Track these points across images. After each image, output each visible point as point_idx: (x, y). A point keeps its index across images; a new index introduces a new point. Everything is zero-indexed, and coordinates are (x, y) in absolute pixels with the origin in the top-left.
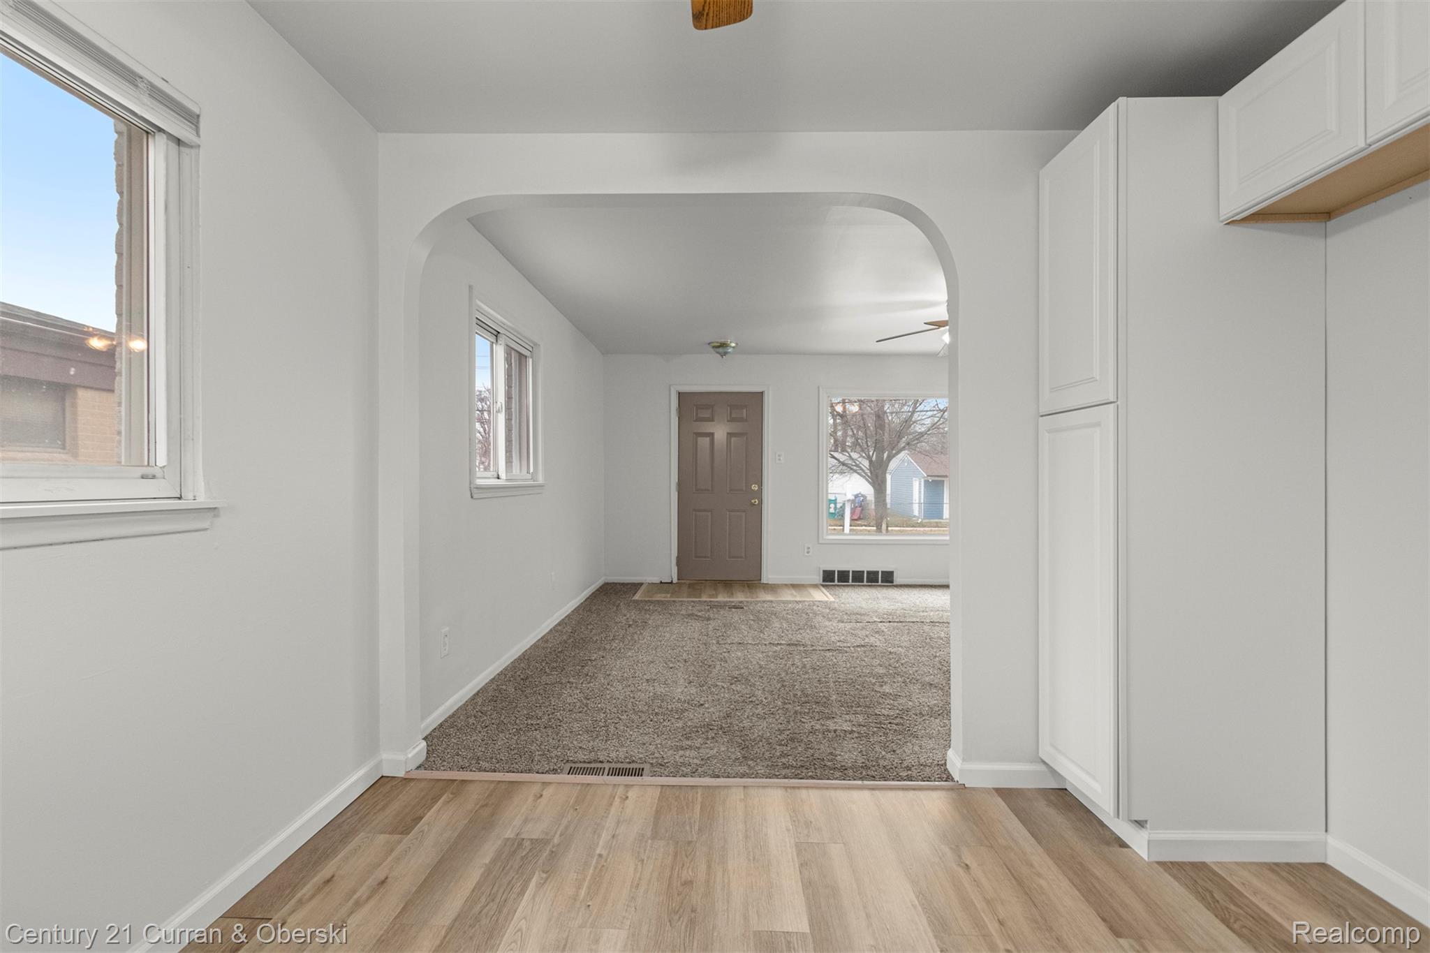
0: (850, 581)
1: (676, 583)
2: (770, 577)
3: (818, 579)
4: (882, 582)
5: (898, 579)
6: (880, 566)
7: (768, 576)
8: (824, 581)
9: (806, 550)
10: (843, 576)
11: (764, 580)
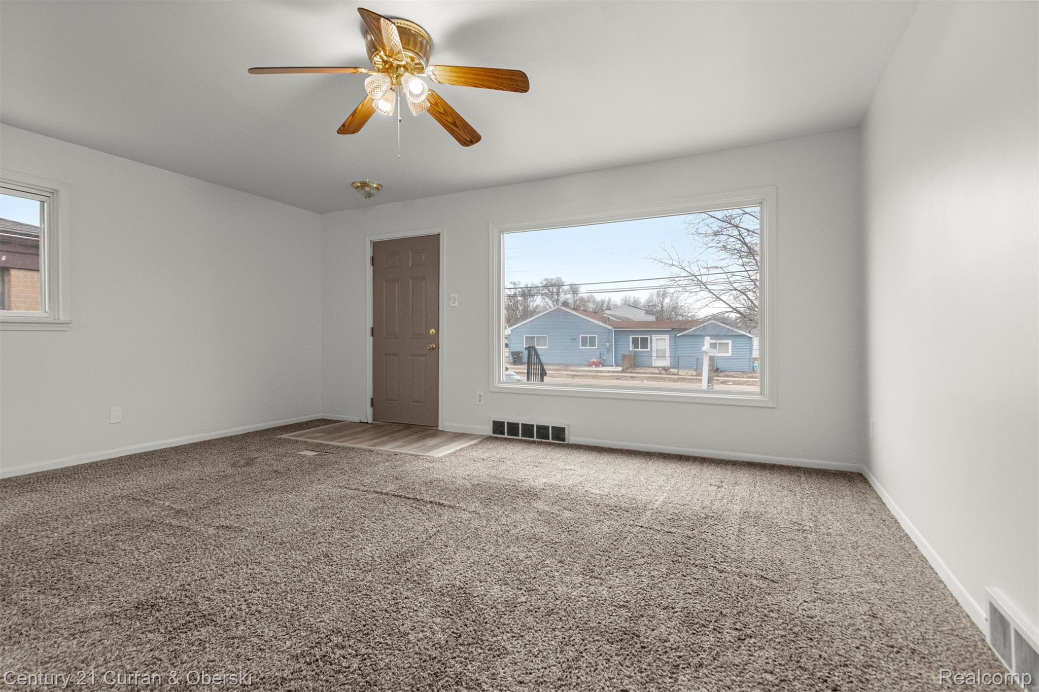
0: (520, 435)
1: (371, 424)
2: (446, 424)
3: (488, 430)
4: (553, 439)
5: (571, 438)
6: (550, 420)
7: (445, 423)
8: (494, 432)
9: (478, 398)
10: (513, 428)
11: (440, 428)
